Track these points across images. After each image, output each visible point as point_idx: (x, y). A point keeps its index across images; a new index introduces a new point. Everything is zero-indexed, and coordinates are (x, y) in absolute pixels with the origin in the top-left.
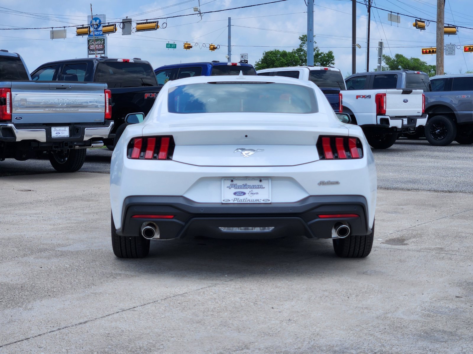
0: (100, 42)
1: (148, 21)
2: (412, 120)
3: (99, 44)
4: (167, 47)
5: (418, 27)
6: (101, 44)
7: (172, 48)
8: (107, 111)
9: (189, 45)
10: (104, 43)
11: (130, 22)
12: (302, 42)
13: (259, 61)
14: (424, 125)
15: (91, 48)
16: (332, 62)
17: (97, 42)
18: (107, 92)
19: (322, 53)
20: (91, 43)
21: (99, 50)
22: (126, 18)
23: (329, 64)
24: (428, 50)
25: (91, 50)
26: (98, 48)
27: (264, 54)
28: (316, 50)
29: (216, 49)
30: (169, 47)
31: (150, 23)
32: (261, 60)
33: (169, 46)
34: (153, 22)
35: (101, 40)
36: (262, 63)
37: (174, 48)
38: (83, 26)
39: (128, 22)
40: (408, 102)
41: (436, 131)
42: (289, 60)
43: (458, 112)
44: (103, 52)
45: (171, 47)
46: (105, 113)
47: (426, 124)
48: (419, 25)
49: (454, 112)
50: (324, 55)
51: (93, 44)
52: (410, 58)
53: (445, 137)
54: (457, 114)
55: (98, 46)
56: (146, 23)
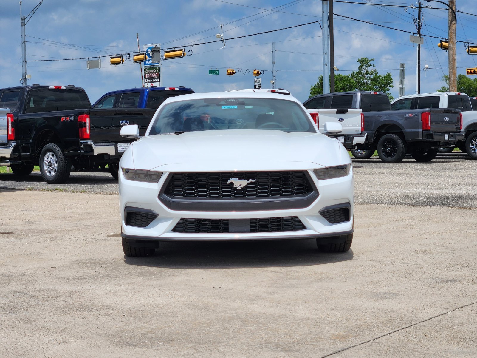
0: (156, 70)
1: (176, 49)
2: (349, 138)
3: (155, 73)
4: (210, 74)
5: (443, 48)
6: (156, 72)
7: (215, 74)
8: (10, 133)
9: (232, 71)
10: (159, 71)
11: (159, 51)
12: (361, 65)
13: (315, 85)
14: (363, 143)
15: (147, 77)
16: (391, 84)
17: (153, 71)
18: (10, 116)
19: (380, 76)
20: (147, 71)
21: (155, 78)
22: (155, 47)
23: (388, 87)
24: (473, 71)
25: (147, 79)
26: (153, 76)
27: (319, 78)
28: (374, 73)
29: (260, 74)
30: (211, 74)
31: (177, 51)
32: (316, 84)
33: (212, 72)
34: (180, 50)
35: (156, 68)
36: (318, 88)
37: (217, 74)
38: (116, 55)
39: (157, 50)
40: (343, 122)
41: (387, 149)
42: (344, 84)
43: (406, 130)
44: (158, 80)
45: (213, 74)
46: (8, 135)
47: (365, 142)
48: (444, 46)
49: (403, 130)
50: (382, 77)
51: (148, 73)
52: (474, 79)
53: (395, 155)
54: (406, 132)
55: (153, 74)
56: (173, 51)
